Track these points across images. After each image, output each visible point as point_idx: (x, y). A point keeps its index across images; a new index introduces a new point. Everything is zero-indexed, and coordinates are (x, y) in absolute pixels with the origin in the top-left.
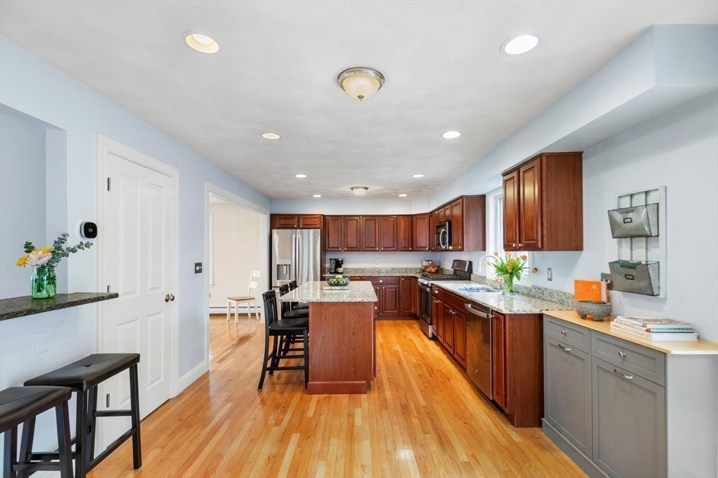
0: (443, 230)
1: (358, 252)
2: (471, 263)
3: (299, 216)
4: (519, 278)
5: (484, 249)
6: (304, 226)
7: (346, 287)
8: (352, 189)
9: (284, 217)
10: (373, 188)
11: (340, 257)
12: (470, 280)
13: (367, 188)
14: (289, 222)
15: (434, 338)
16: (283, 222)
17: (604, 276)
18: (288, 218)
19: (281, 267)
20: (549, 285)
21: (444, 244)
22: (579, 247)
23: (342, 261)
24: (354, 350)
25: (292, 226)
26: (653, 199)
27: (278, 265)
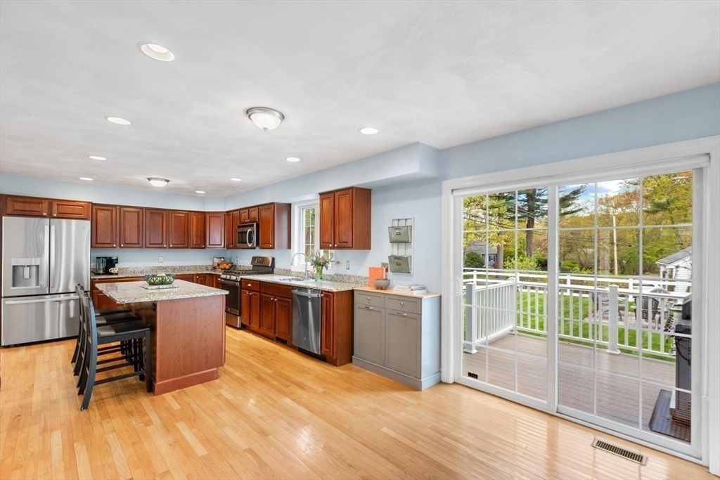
0: (249, 230)
1: (138, 249)
2: (273, 259)
3: (51, 201)
4: (327, 268)
5: (289, 247)
6: (60, 215)
7: (171, 286)
8: (149, 179)
9: (22, 200)
10: (175, 182)
11: (112, 254)
12: (273, 273)
13: (168, 181)
14: (34, 207)
15: (243, 327)
16: (19, 206)
17: (384, 265)
18: (30, 203)
19: (17, 268)
20: (348, 273)
21: (250, 242)
22: (369, 248)
23: (117, 260)
24: (206, 341)
25: (39, 214)
26: (409, 223)
27: (14, 267)
